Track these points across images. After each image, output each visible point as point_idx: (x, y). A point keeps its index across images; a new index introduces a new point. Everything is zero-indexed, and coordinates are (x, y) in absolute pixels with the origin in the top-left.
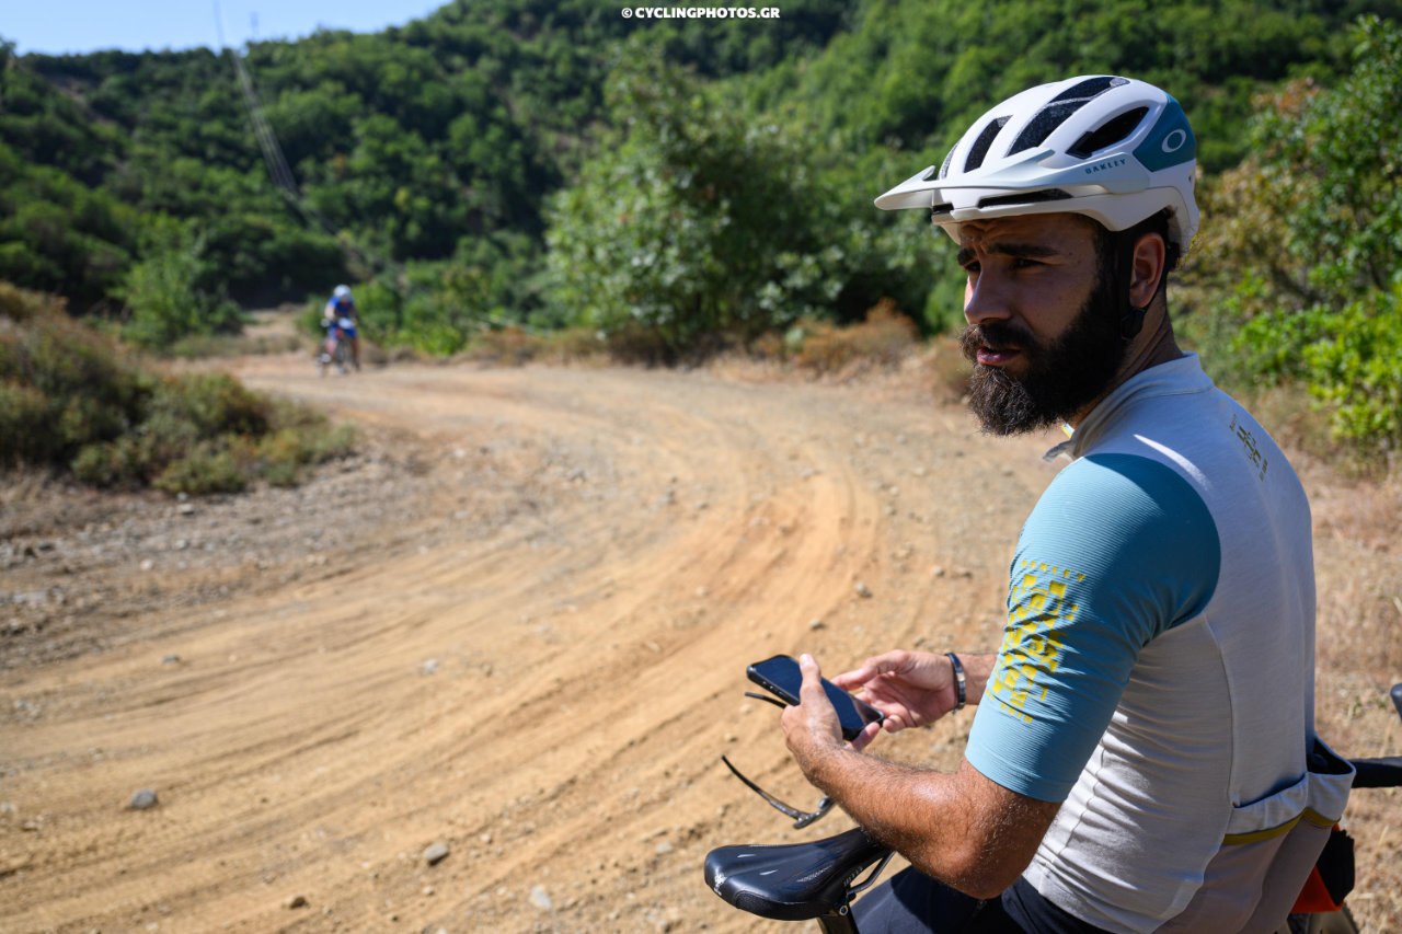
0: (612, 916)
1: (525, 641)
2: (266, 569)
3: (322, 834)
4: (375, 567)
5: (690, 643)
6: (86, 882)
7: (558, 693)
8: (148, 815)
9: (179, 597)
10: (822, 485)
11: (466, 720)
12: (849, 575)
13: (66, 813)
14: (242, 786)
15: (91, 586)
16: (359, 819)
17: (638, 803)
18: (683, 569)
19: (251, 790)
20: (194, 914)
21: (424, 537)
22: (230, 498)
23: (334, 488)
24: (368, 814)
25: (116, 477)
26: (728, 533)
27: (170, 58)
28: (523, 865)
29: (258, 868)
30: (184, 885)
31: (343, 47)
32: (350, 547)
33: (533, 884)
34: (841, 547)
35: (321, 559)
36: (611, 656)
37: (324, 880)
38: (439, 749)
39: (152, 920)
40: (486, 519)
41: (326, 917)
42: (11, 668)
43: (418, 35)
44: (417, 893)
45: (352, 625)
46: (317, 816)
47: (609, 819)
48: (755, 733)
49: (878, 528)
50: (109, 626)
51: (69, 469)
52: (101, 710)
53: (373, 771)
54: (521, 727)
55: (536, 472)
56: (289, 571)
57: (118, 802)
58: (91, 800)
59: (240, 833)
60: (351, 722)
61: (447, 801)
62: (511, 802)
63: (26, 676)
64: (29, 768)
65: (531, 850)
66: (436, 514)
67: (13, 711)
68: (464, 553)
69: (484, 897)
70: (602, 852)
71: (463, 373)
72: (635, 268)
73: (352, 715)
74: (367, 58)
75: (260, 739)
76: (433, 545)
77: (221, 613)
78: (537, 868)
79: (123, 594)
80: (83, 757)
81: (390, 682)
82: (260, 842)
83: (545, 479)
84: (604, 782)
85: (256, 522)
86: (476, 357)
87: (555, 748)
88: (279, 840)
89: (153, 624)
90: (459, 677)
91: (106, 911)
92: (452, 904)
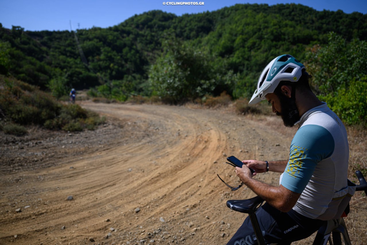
0: (178, 223)
1: (151, 165)
2: (90, 148)
3: (111, 206)
4: (114, 148)
5: (187, 166)
6: (60, 216)
7: (160, 176)
8: (71, 202)
9: (72, 154)
10: (213, 132)
11: (140, 182)
12: (221, 151)
13: (53, 201)
14: (91, 195)
15: (51, 151)
16: (119, 203)
17: (181, 200)
18: (183, 150)
19: (93, 196)
20: (85, 223)
21: (125, 142)
22: (79, 132)
23: (103, 130)
24: (120, 202)
25: (54, 127)
26: (193, 142)
27: (59, 33)
28: (157, 213)
29: (97, 213)
30: (82, 217)
31: (99, 31)
32: (109, 143)
33: (160, 217)
34: (218, 145)
35: (102, 146)
36: (170, 168)
37: (113, 216)
38: (135, 188)
39: (76, 224)
40: (138, 138)
41: (115, 224)
42: (36, 169)
43: (116, 29)
44: (134, 219)
45: (111, 161)
46: (109, 202)
47: (175, 203)
48: (204, 185)
49: (226, 141)
50: (56, 160)
51: (43, 125)
52: (57, 179)
53: (120, 192)
54: (152, 183)
55: (147, 128)
56: (96, 149)
57: (64, 198)
58: (58, 198)
59: (92, 205)
60: (114, 182)
61: (138, 199)
62: (152, 199)
63: (39, 171)
64: (43, 191)
65: (158, 210)
66: (127, 137)
67: (37, 179)
68: (134, 145)
69: (149, 219)
70: (174, 210)
71: (128, 106)
72: (169, 83)
73: (114, 180)
74: (105, 34)
75: (94, 185)
76: (127, 144)
77: (81, 158)
78: (160, 213)
79: (59, 153)
80: (55, 189)
81: (121, 173)
82: (97, 208)
83: (150, 129)
84: (173, 195)
85: (87, 138)
86: (131, 102)
87: (160, 188)
88: (102, 207)
89: (66, 160)
90: (137, 172)
91: (65, 222)
92: (142, 221)
